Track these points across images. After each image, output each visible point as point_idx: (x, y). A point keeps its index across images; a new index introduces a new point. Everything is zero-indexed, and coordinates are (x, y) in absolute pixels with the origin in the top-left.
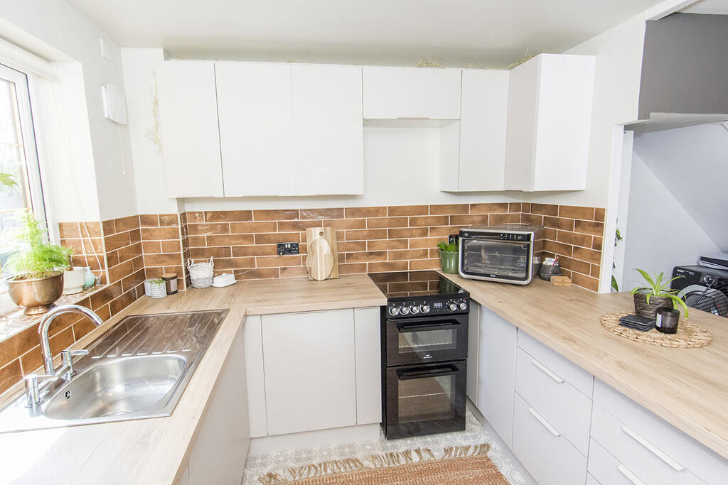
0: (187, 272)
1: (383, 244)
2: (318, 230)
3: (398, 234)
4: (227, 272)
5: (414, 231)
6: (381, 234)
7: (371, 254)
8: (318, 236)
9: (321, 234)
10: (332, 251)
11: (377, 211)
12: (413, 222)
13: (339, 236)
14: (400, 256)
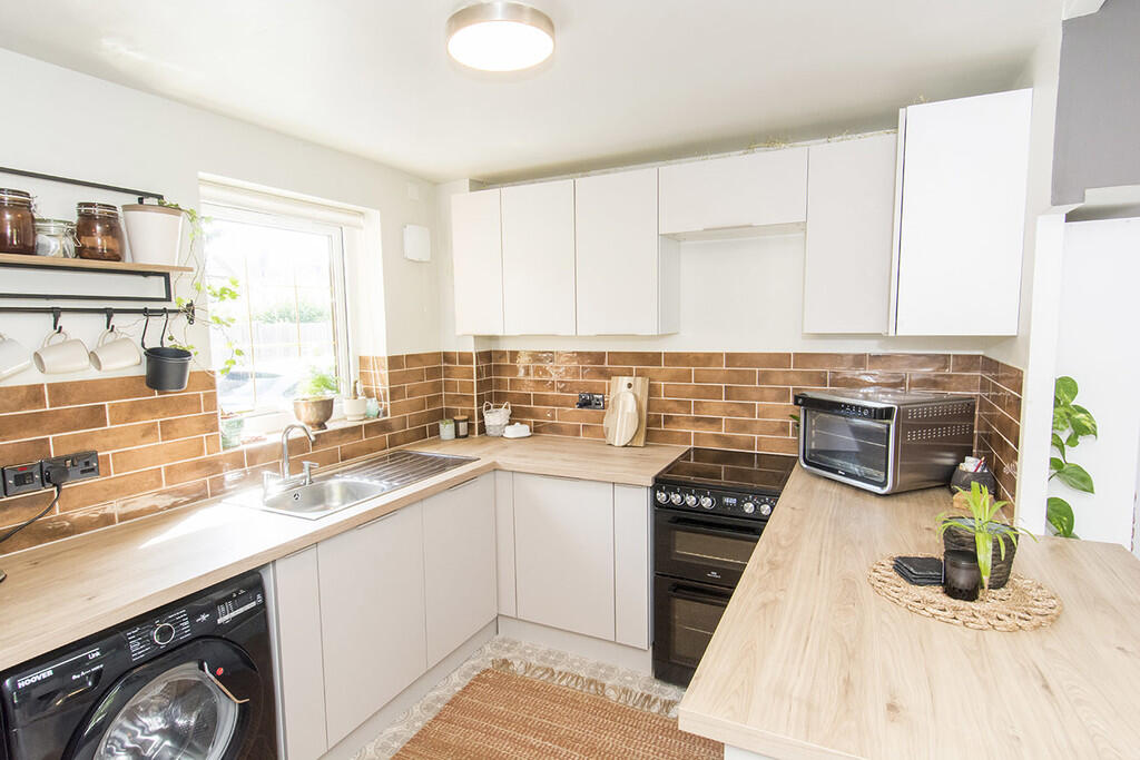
0: (481, 417)
1: (714, 407)
2: (626, 380)
3: (740, 394)
4: (522, 423)
5: (766, 392)
6: (715, 393)
7: (698, 420)
8: (625, 388)
9: (630, 386)
10: (639, 410)
11: (709, 359)
12: (764, 377)
13: (652, 391)
14: (743, 427)
